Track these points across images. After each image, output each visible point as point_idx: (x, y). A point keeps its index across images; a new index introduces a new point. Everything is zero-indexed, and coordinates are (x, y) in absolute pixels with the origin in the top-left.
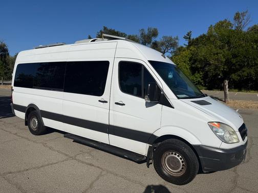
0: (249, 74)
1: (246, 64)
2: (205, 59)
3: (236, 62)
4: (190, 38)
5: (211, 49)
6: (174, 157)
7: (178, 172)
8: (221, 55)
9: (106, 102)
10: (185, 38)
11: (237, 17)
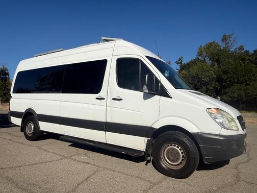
0: (240, 95)
1: (236, 80)
2: (197, 75)
3: (227, 79)
4: (181, 63)
5: (203, 67)
6: (173, 149)
7: (178, 165)
8: (212, 72)
9: (103, 99)
10: (177, 63)
11: (225, 39)
